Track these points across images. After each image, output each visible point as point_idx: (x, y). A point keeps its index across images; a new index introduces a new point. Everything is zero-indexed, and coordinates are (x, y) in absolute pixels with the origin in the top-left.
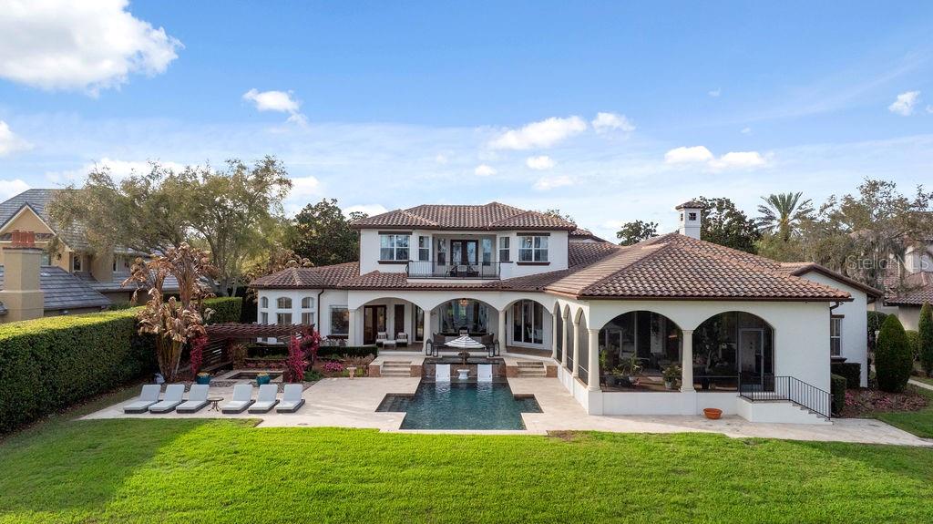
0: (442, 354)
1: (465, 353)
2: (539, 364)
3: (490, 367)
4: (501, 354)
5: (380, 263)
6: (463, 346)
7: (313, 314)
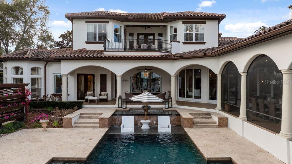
0: (129, 106)
1: (146, 106)
2: (207, 114)
3: (168, 118)
4: (173, 106)
5: (87, 43)
6: (146, 101)
7: (41, 78)
